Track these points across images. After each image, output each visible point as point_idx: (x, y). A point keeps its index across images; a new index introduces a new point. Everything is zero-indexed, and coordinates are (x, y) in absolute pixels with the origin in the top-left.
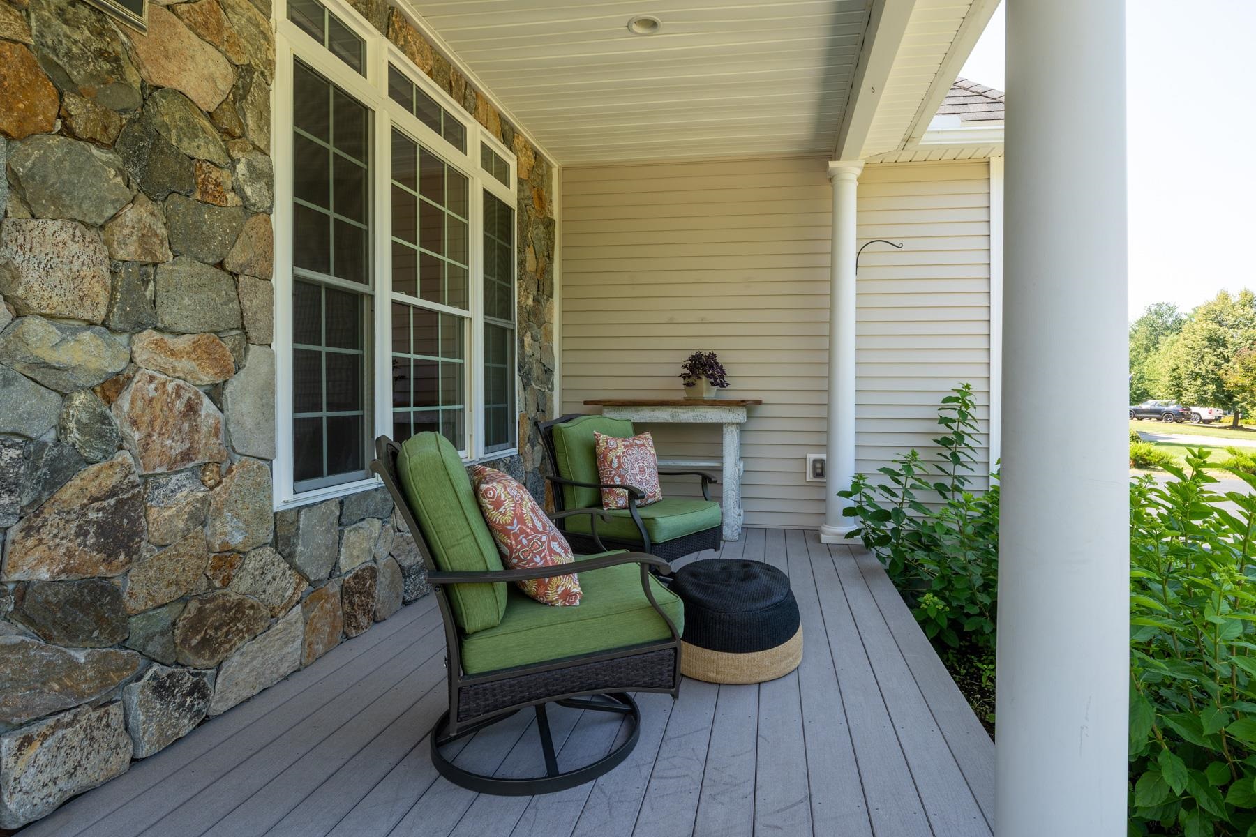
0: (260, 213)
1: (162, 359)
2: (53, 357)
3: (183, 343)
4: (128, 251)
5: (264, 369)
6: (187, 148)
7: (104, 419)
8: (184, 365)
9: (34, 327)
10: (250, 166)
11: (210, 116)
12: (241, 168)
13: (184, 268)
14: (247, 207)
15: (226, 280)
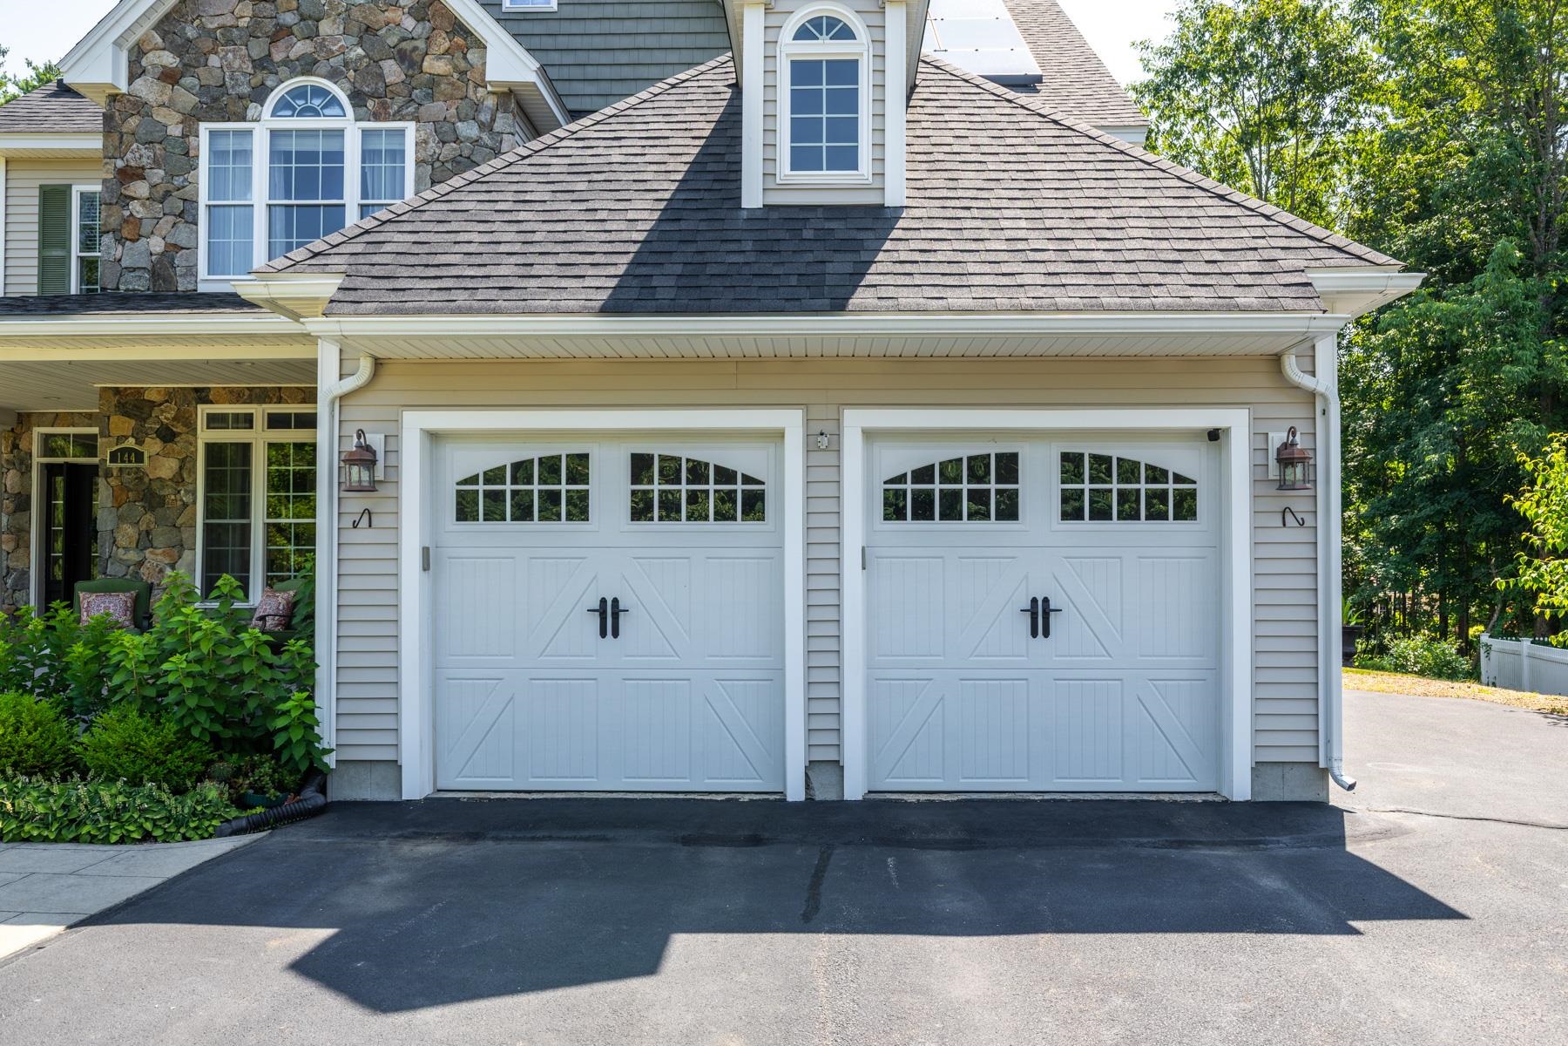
0: (188, 506)
1: (152, 556)
2: (125, 557)
3: (160, 551)
4: (143, 527)
5: (190, 558)
6: (162, 493)
7: (137, 573)
8: (160, 557)
9: (120, 550)
10: (185, 490)
11: (171, 480)
12: (182, 492)
13: (160, 530)
14: (185, 505)
15: (175, 530)
